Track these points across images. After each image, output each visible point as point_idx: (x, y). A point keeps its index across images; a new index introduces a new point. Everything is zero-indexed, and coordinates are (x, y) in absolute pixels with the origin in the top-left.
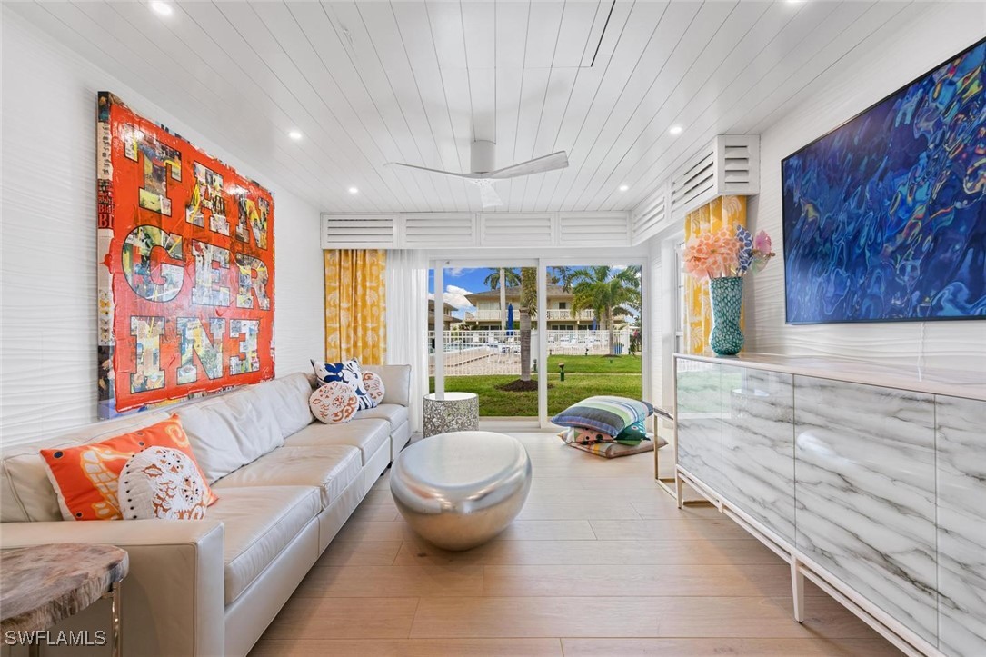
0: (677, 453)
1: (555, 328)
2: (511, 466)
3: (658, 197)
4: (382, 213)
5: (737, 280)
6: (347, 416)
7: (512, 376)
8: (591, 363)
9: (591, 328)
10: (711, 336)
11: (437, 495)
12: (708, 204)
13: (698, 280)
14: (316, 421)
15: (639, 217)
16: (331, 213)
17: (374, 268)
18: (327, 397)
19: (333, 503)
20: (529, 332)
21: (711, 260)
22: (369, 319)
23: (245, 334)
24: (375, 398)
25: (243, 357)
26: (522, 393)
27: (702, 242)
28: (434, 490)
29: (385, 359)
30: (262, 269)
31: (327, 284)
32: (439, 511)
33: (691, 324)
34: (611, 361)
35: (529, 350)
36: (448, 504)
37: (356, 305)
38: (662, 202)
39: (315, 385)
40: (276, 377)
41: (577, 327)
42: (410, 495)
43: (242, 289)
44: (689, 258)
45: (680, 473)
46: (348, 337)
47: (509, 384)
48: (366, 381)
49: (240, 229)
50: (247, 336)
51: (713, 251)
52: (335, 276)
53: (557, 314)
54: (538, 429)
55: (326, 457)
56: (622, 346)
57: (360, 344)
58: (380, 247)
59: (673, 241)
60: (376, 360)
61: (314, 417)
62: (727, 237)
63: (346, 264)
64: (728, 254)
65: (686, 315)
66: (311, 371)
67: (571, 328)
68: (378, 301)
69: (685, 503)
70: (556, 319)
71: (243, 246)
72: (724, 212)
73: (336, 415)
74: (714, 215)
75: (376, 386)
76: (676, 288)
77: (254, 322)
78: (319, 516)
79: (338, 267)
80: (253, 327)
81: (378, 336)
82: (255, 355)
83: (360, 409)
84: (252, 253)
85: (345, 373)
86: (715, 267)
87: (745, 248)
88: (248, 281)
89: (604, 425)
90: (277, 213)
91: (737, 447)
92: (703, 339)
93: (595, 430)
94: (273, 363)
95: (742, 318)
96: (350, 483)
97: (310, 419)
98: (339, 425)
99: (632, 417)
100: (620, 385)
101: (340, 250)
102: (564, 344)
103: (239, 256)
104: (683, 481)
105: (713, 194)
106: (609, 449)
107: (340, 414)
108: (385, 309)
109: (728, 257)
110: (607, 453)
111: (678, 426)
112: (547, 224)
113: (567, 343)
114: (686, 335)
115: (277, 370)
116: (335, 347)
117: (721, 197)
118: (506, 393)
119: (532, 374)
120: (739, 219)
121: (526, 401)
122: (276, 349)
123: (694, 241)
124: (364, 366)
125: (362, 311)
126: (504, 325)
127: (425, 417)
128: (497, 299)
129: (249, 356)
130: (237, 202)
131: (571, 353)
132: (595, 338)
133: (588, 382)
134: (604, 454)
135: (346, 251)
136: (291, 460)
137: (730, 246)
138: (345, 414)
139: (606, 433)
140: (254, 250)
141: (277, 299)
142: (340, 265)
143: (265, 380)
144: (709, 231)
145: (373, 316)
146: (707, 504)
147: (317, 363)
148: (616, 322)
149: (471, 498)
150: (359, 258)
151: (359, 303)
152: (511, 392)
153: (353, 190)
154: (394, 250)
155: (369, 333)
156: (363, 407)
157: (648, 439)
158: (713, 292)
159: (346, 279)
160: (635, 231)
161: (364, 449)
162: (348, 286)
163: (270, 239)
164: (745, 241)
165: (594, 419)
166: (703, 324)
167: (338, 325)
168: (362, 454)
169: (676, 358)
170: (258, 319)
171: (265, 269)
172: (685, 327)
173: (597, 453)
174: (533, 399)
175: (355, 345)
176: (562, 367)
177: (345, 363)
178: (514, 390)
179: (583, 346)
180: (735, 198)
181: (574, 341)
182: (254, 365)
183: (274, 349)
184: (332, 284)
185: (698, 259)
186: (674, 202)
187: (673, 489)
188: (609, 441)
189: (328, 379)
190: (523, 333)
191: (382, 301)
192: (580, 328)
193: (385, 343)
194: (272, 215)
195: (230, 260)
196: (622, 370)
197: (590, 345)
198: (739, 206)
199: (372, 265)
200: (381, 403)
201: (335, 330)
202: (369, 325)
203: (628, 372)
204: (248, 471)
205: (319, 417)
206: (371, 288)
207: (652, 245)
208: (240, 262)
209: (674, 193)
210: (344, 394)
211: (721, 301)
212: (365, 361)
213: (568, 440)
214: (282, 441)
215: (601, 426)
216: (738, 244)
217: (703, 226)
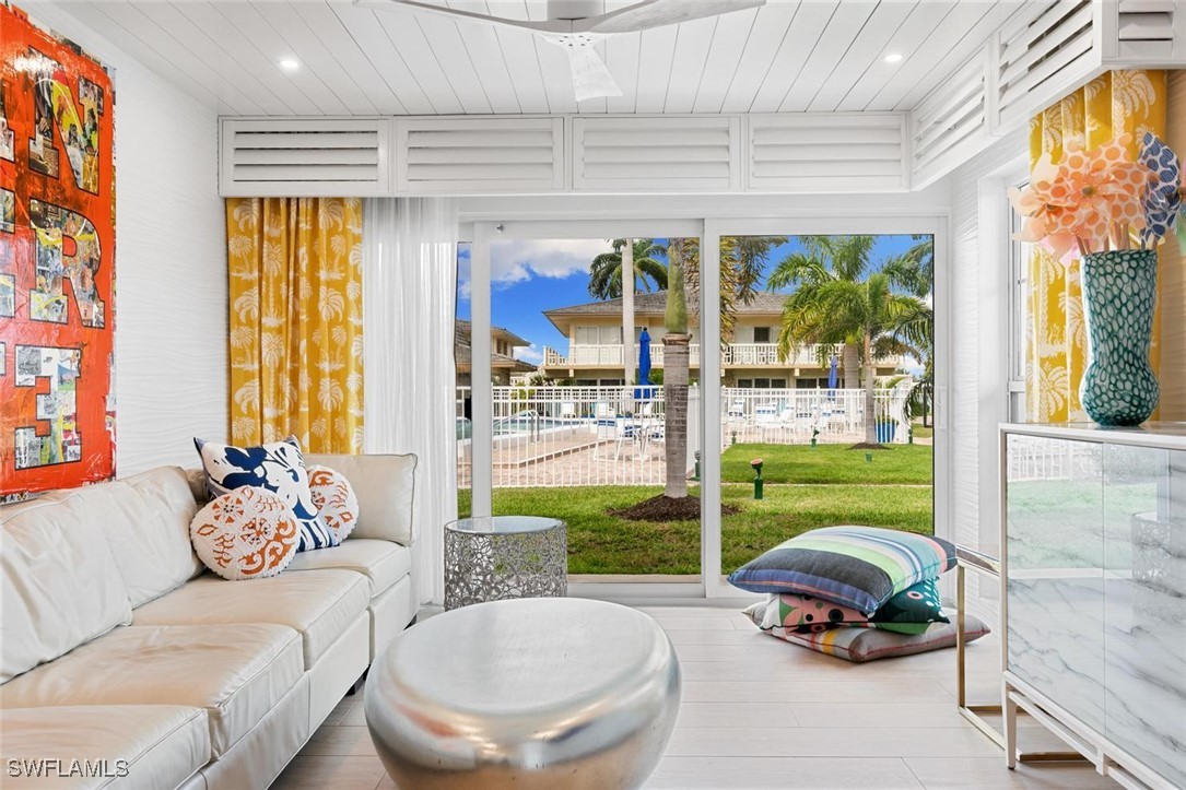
0: (1006, 647)
1: (744, 384)
2: (634, 671)
3: (970, 78)
4: (354, 117)
5: (1143, 258)
6: (274, 564)
7: (647, 489)
8: (822, 461)
9: (824, 383)
10: (1083, 384)
11: (467, 729)
12: (1081, 91)
13: (1056, 257)
14: (204, 573)
15: (930, 124)
16: (241, 118)
17: (337, 240)
18: (230, 520)
19: (238, 745)
20: (684, 390)
21: (1084, 212)
22: (325, 354)
23: (49, 377)
24: (337, 525)
25: (44, 430)
26: (667, 525)
27: (1064, 171)
28: (460, 718)
29: (361, 441)
30: (87, 236)
31: (233, 274)
32: (472, 765)
33: (1043, 361)
34: (869, 458)
35: (684, 429)
36: (490, 750)
37: (296, 321)
38: (981, 89)
39: (203, 494)
40: (118, 476)
41: (793, 382)
42: (409, 730)
43: (41, 279)
44: (1036, 207)
45: (1014, 690)
46: (279, 392)
47: (640, 506)
48: (317, 489)
49: (38, 147)
50: (54, 383)
51: (1089, 192)
52: (250, 256)
53: (749, 354)
54: (701, 599)
55: (221, 647)
56: (894, 423)
57: (304, 409)
58: (349, 190)
59: (1005, 180)
60: (339, 443)
61: (201, 563)
62: (1122, 160)
63: (276, 230)
64: (1122, 198)
65: (1031, 343)
66: (194, 464)
67: (780, 384)
68: (346, 314)
69: (1025, 759)
70: (748, 364)
71: (45, 185)
72: (1116, 106)
73: (250, 560)
74: (1095, 115)
75: (340, 501)
76: (1011, 284)
77: (70, 353)
78: (207, 772)
79: (256, 237)
80: (67, 365)
81: (346, 391)
82: (72, 426)
83: (302, 548)
84: (66, 200)
85: (270, 470)
86: (1093, 228)
87: (1162, 184)
88: (57, 263)
89: (847, 587)
90: (121, 114)
91: (1139, 628)
92: (1068, 394)
93: (827, 600)
94: (112, 445)
95: (1153, 344)
96: (278, 706)
97: (191, 568)
98: (256, 582)
99: (909, 571)
100: (887, 508)
101: (261, 200)
102: (764, 420)
103: (36, 206)
104: (1020, 711)
105: (1091, 66)
106: (857, 642)
107: (258, 558)
108: (359, 330)
109: (1123, 205)
110: (851, 650)
111: (1008, 586)
112: (722, 140)
113: (770, 417)
114: (1030, 387)
115: (120, 460)
116: (250, 413)
117: (1109, 72)
118: (633, 524)
119: (691, 484)
120: (1148, 123)
121: (676, 544)
122: (118, 414)
123: (1047, 171)
124: (314, 456)
125: (310, 336)
126: (630, 376)
127: (447, 570)
128: (617, 320)
129: (58, 428)
130: (33, 88)
131: (780, 438)
132: (834, 406)
133: (816, 502)
134: (846, 654)
135: (275, 201)
136: (148, 652)
137: (1128, 180)
138: (269, 559)
139: (852, 608)
140: (68, 193)
141: (121, 302)
142: (261, 231)
143: (93, 481)
144: (1084, 149)
145: (333, 346)
146: (1075, 760)
147: (207, 447)
148: (882, 372)
149: (541, 735)
150: (302, 218)
151: (304, 317)
152: (643, 523)
153: (290, 64)
154: (381, 200)
155: (326, 383)
156: (310, 543)
157: (945, 621)
158: (1090, 285)
159: (275, 265)
160: (919, 156)
161: (309, 632)
162: (278, 280)
163: (105, 171)
164: (1161, 169)
165: (825, 575)
166: (1069, 360)
167: (256, 366)
168: (305, 643)
169: (1005, 434)
170: (79, 347)
171: (95, 236)
172: (1030, 369)
173: (830, 650)
174: (691, 537)
175: (294, 411)
176: (758, 467)
177: (271, 447)
178: (649, 518)
179: (807, 423)
180: (1142, 76)
181: (786, 414)
182: (70, 448)
183: (113, 414)
184: (244, 276)
185: (1054, 210)
186: (1005, 89)
187: (998, 729)
188: (856, 625)
189: (232, 482)
190: (670, 392)
191: (353, 311)
192: (801, 383)
193: (361, 407)
194: (111, 119)
195: (15, 214)
196: (891, 475)
197: (823, 423)
198: (1149, 94)
199: (331, 232)
200: (350, 538)
201: (248, 376)
202: (326, 366)
203: (906, 481)
204: (52, 674)
205: (213, 565)
206: (329, 284)
207: (957, 186)
208: (39, 220)
209: (1005, 67)
210: (266, 515)
211: (1107, 307)
212: (316, 445)
213: (766, 623)
214: (129, 616)
215: (838, 591)
216: (1145, 175)
217: (1069, 138)
